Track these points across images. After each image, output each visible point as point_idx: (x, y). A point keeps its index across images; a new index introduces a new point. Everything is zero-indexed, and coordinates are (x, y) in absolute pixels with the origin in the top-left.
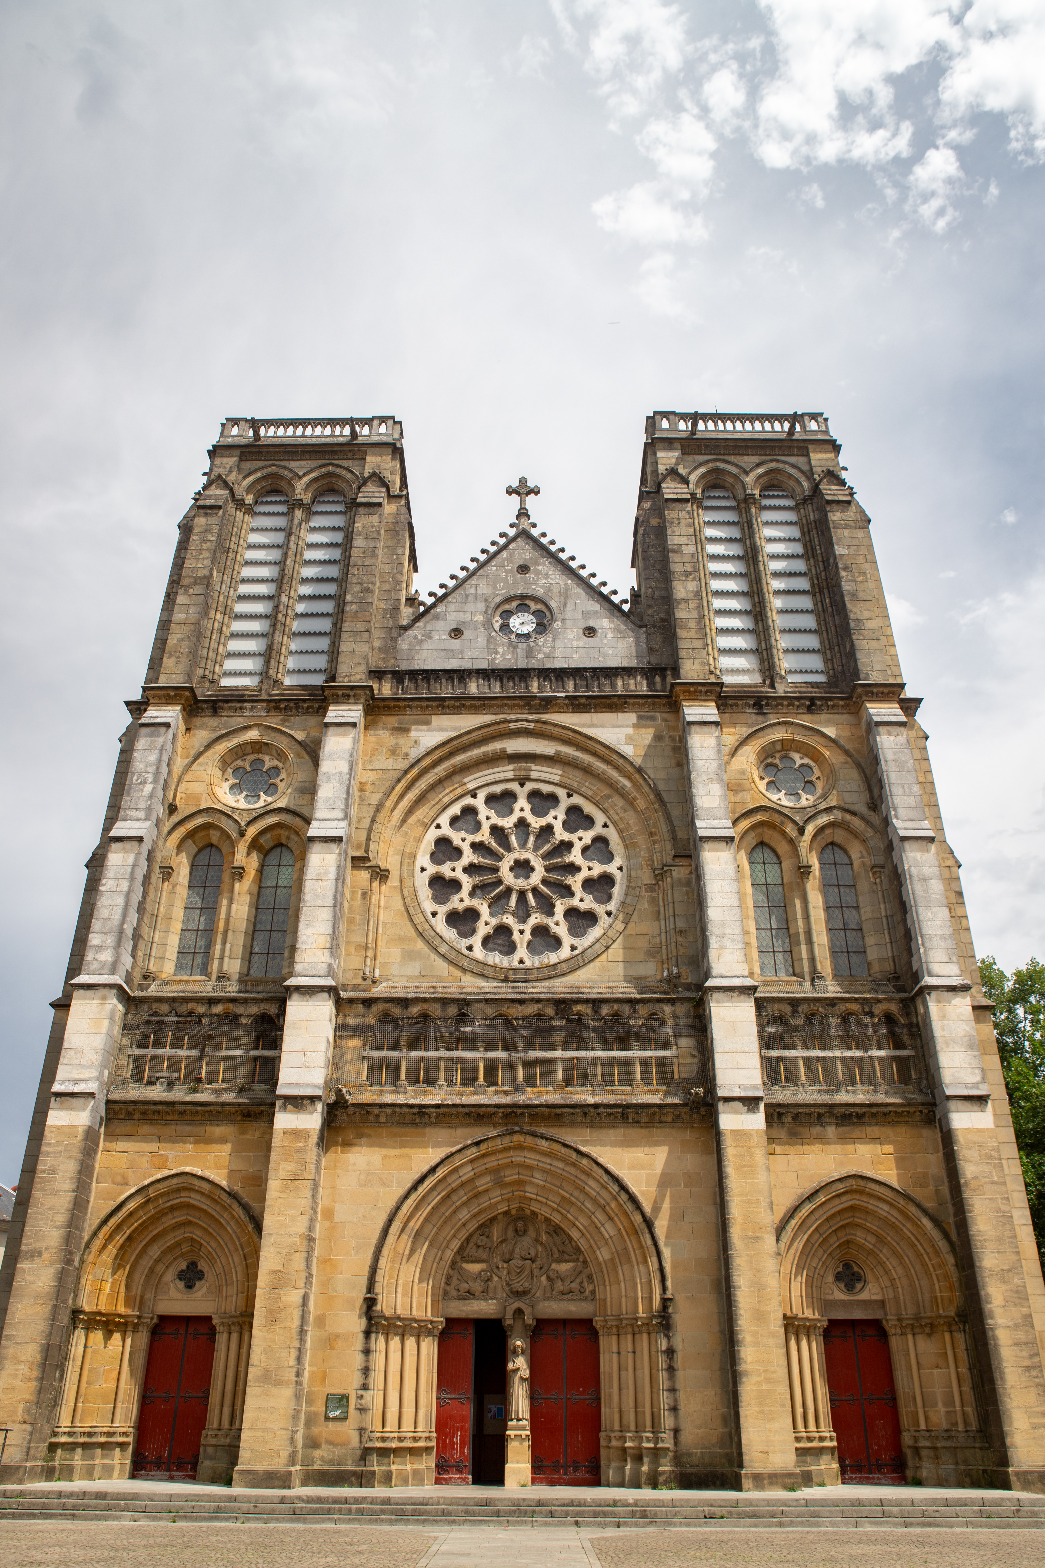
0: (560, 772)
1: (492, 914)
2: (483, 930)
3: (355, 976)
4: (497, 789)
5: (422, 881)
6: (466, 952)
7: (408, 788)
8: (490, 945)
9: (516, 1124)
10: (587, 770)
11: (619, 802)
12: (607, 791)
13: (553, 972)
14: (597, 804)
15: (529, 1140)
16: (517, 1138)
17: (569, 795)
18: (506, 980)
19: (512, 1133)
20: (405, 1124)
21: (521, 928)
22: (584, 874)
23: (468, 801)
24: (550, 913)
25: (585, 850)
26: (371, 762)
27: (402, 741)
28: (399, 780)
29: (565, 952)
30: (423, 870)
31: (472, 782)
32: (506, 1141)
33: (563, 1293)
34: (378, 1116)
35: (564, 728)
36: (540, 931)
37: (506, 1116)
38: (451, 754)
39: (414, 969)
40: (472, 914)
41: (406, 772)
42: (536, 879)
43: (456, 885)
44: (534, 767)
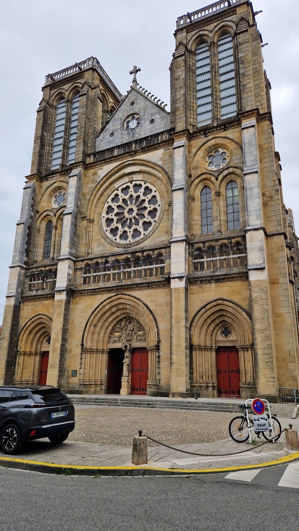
0: (142, 176)
1: (122, 228)
2: (119, 233)
3: (83, 253)
4: (124, 186)
5: (104, 220)
6: (114, 241)
7: (97, 192)
8: (122, 238)
9: (120, 292)
10: (149, 173)
11: (159, 182)
12: (155, 179)
13: (138, 243)
14: (153, 185)
15: (123, 296)
16: (120, 296)
17: (145, 183)
18: (125, 248)
19: (118, 294)
20: (91, 295)
21: (130, 230)
22: (148, 209)
23: (116, 192)
24: (138, 225)
25: (149, 201)
26: (87, 186)
27: (95, 177)
28: (94, 190)
29: (142, 236)
30: (104, 217)
31: (116, 185)
32: (117, 297)
33: (140, 340)
34: (84, 293)
35: (141, 160)
36: (136, 230)
37: (117, 289)
38: (109, 178)
39: (100, 248)
40: (117, 228)
41: (96, 187)
42: (134, 214)
43: (112, 220)
44: (134, 176)
